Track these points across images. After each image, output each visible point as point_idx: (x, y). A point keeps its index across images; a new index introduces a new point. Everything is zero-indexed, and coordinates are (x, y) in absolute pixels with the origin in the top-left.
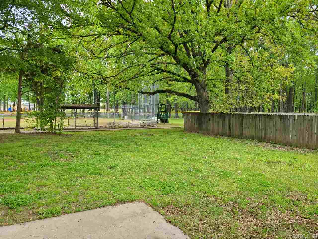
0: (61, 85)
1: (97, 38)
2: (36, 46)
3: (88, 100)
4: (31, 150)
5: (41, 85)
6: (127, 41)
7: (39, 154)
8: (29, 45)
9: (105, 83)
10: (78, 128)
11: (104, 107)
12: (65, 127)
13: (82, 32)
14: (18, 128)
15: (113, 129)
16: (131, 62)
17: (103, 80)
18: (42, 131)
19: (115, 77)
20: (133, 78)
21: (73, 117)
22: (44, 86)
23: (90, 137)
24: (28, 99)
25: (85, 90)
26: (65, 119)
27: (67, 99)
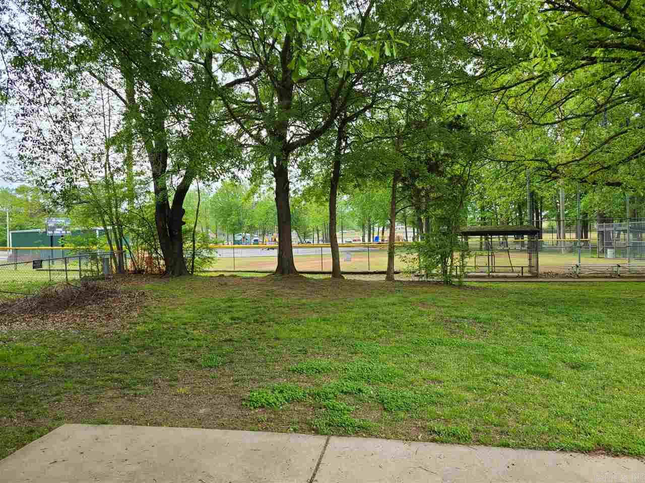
0: (462, 191)
1: (537, 83)
2: (420, 125)
3: (513, 217)
4: (412, 312)
5: (427, 195)
6: (613, 74)
7: (425, 320)
8: (408, 125)
9: (555, 178)
10: (494, 274)
11: (551, 231)
12: (469, 271)
13: (506, 78)
14: (390, 272)
15: (576, 280)
16: (623, 120)
17: (552, 173)
18: (427, 277)
19: (581, 162)
20: (629, 159)
21: (485, 253)
22: (432, 195)
23: (521, 294)
24: (404, 221)
25: (509, 195)
26: (470, 256)
27: (472, 218)
